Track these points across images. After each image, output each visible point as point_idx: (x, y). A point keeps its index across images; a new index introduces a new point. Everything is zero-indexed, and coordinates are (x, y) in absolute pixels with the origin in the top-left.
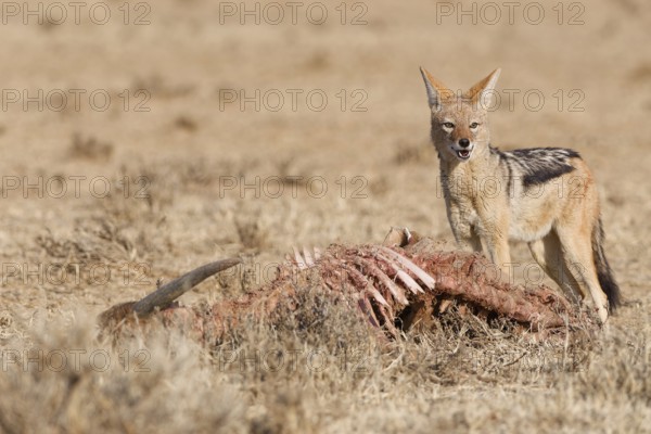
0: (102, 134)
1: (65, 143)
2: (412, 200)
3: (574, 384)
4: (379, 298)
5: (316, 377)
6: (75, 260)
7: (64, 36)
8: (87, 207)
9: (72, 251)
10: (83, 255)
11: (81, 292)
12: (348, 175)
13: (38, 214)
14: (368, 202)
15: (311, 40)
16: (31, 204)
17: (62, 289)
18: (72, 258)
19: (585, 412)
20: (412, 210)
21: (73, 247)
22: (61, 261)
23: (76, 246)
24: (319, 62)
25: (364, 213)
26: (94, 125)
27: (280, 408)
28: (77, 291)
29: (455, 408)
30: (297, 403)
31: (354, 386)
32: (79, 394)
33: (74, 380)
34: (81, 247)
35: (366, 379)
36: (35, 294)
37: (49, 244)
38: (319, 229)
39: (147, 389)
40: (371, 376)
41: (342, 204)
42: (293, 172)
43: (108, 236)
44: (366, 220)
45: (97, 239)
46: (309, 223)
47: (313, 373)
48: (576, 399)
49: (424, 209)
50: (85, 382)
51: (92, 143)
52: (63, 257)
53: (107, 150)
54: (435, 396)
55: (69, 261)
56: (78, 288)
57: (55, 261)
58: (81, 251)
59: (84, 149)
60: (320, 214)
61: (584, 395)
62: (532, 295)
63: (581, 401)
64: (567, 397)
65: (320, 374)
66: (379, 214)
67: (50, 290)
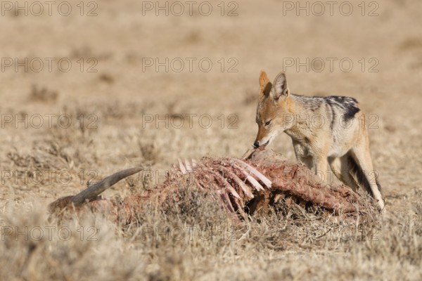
0: (51, 86)
1: (27, 91)
3: (363, 249)
4: (234, 193)
5: (192, 245)
6: (33, 168)
7: (26, 20)
8: (42, 134)
9: (31, 163)
10: (38, 165)
11: (37, 190)
12: (213, 112)
13: (9, 138)
14: (226, 130)
15: (188, 23)
17: (25, 187)
18: (31, 167)
19: (370, 268)
21: (32, 160)
22: (24, 169)
23: (34, 159)
24: (194, 38)
25: (224, 137)
26: (46, 80)
27: (168, 266)
28: (34, 189)
29: (284, 266)
30: (180, 262)
31: (217, 251)
32: (36, 257)
33: (32, 248)
34: (37, 160)
35: (225, 246)
36: (7, 191)
37: (16, 158)
38: (194, 148)
39: (80, 253)
40: (228, 245)
41: (209, 131)
42: (177, 110)
43: (55, 152)
44: (225, 142)
45: (48, 155)
46: (187, 143)
47: (190, 242)
48: (364, 259)
50: (39, 249)
51: (44, 91)
52: (25, 166)
53: (54, 96)
54: (271, 257)
55: (29, 169)
56: (35, 187)
57: (20, 169)
58: (37, 162)
59: (39, 95)
60: (195, 138)
61: (369, 257)
62: (335, 191)
63: (367, 261)
64: (358, 258)
65: (195, 243)
66: (234, 137)
67: (17, 188)
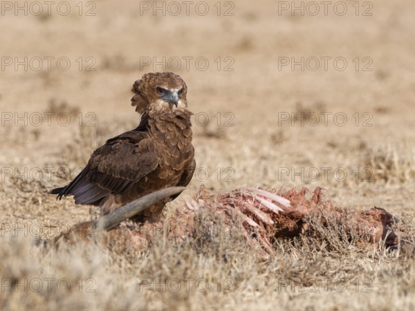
0: (72, 102)
1: (43, 107)
2: (301, 148)
3: (398, 284)
6: (38, 194)
7: (55, 26)
8: (56, 155)
9: (37, 188)
10: (44, 190)
11: (42, 218)
12: (256, 130)
13: (17, 160)
14: (266, 149)
15: (241, 28)
16: (13, 152)
17: (29, 216)
18: (36, 192)
19: (404, 304)
20: (300, 156)
21: (37, 184)
22: (28, 195)
23: (40, 183)
24: (246, 45)
25: (264, 158)
26: (69, 94)
27: (173, 303)
28: (39, 218)
29: (307, 303)
30: (186, 299)
31: (236, 286)
32: (17, 294)
34: (43, 184)
35: (245, 281)
36: (7, 220)
37: (19, 182)
40: (248, 279)
41: (247, 151)
42: (212, 127)
44: (264, 163)
45: (56, 179)
46: (222, 165)
47: (205, 277)
48: (400, 295)
49: (310, 155)
51: (64, 106)
52: (30, 191)
53: (75, 112)
54: (297, 293)
55: (34, 195)
56: (40, 214)
57: (22, 194)
58: (44, 187)
59: (57, 111)
60: (230, 159)
61: (406, 293)
62: (367, 214)
63: (403, 297)
64: (392, 294)
65: (210, 277)
66: (275, 158)
67: (19, 217)
